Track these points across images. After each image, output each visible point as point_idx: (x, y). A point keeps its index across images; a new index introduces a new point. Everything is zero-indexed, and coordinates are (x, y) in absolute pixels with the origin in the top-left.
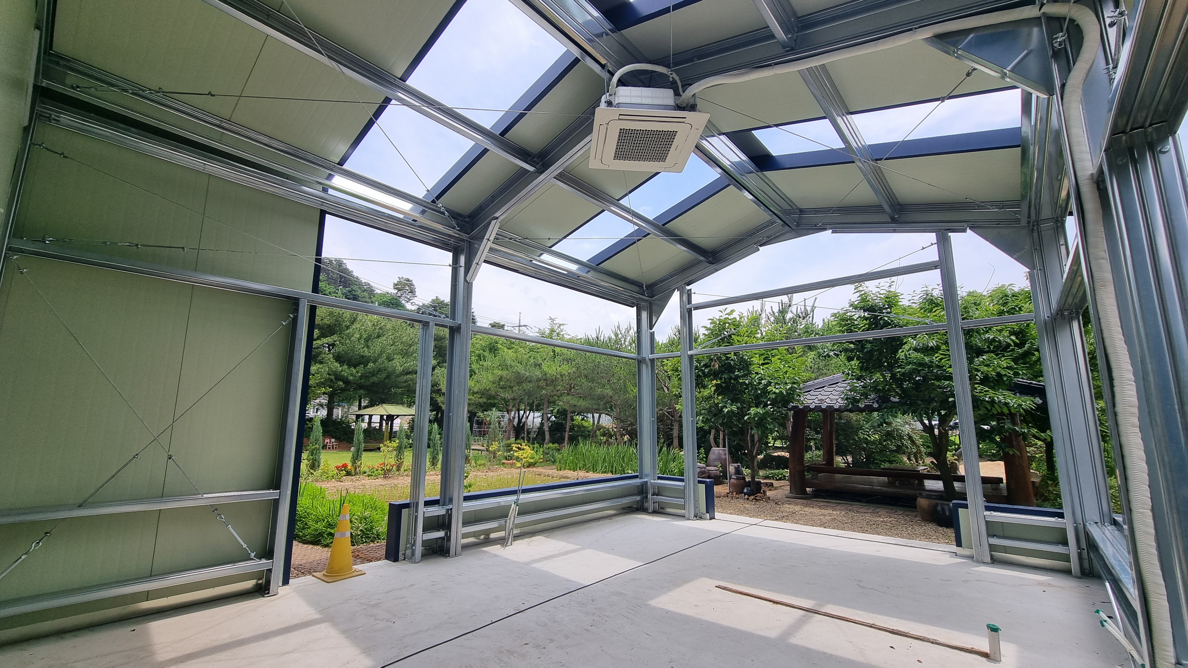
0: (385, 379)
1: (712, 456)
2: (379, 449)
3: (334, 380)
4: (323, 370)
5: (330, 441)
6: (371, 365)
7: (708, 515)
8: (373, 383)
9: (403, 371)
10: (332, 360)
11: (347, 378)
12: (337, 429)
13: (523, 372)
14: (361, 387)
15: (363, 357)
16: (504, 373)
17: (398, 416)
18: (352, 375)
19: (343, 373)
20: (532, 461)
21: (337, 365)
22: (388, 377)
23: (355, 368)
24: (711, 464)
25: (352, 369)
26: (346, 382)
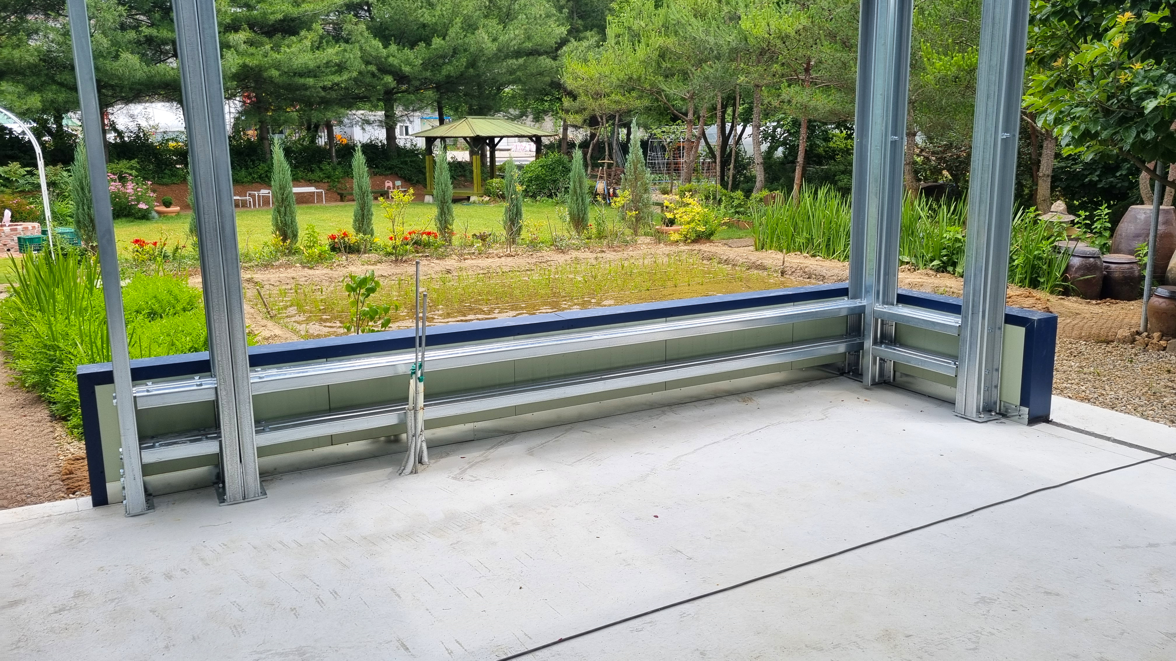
0: (467, 67)
1: (1126, 226)
2: (468, 198)
3: (376, 72)
4: (352, 56)
5: (394, 184)
6: (437, 42)
7: (1025, 410)
8: (448, 77)
9: (499, 50)
10: (366, 34)
11: (401, 70)
12: (405, 163)
13: (703, 36)
14: (425, 84)
15: (424, 26)
16: (670, 42)
17: (502, 138)
18: (408, 62)
19: (391, 59)
20: (702, 229)
21: (377, 43)
22: (472, 64)
23: (412, 48)
24: (1123, 246)
25: (407, 51)
26: (401, 78)
